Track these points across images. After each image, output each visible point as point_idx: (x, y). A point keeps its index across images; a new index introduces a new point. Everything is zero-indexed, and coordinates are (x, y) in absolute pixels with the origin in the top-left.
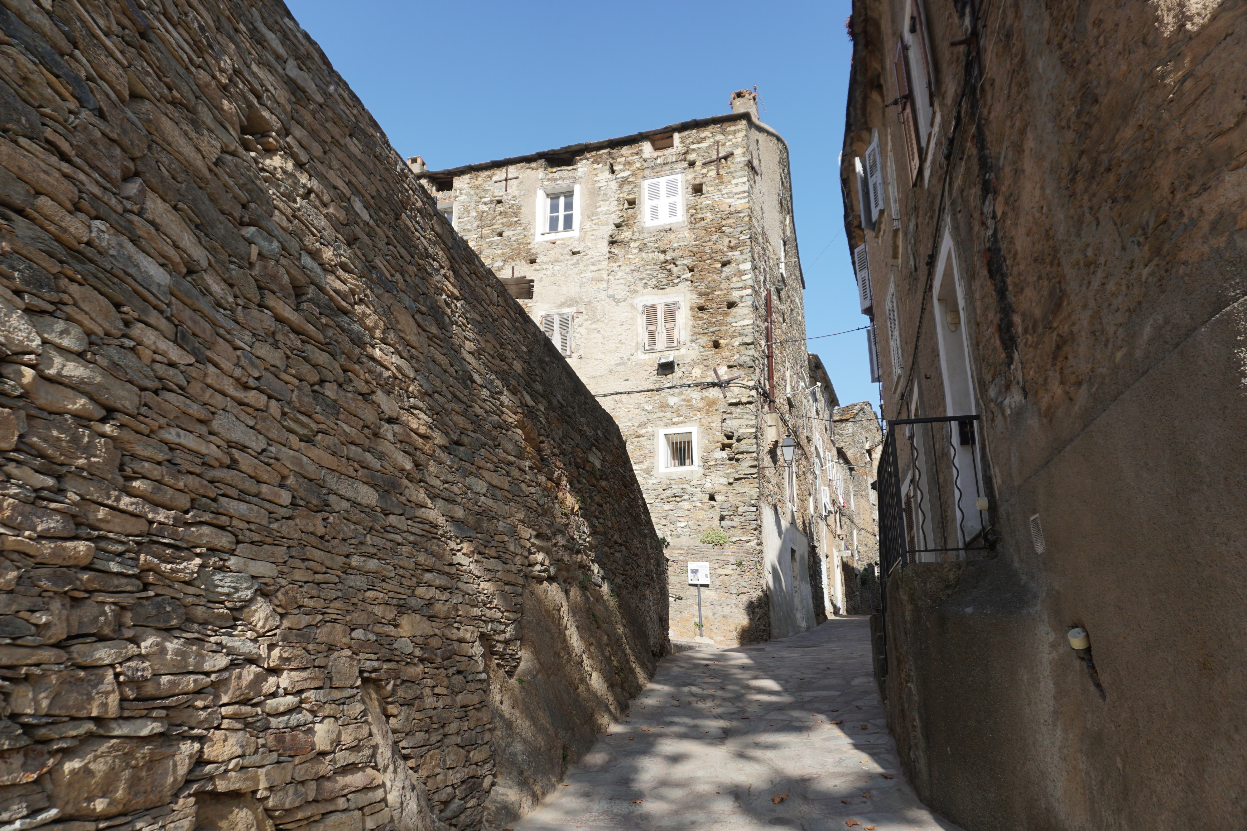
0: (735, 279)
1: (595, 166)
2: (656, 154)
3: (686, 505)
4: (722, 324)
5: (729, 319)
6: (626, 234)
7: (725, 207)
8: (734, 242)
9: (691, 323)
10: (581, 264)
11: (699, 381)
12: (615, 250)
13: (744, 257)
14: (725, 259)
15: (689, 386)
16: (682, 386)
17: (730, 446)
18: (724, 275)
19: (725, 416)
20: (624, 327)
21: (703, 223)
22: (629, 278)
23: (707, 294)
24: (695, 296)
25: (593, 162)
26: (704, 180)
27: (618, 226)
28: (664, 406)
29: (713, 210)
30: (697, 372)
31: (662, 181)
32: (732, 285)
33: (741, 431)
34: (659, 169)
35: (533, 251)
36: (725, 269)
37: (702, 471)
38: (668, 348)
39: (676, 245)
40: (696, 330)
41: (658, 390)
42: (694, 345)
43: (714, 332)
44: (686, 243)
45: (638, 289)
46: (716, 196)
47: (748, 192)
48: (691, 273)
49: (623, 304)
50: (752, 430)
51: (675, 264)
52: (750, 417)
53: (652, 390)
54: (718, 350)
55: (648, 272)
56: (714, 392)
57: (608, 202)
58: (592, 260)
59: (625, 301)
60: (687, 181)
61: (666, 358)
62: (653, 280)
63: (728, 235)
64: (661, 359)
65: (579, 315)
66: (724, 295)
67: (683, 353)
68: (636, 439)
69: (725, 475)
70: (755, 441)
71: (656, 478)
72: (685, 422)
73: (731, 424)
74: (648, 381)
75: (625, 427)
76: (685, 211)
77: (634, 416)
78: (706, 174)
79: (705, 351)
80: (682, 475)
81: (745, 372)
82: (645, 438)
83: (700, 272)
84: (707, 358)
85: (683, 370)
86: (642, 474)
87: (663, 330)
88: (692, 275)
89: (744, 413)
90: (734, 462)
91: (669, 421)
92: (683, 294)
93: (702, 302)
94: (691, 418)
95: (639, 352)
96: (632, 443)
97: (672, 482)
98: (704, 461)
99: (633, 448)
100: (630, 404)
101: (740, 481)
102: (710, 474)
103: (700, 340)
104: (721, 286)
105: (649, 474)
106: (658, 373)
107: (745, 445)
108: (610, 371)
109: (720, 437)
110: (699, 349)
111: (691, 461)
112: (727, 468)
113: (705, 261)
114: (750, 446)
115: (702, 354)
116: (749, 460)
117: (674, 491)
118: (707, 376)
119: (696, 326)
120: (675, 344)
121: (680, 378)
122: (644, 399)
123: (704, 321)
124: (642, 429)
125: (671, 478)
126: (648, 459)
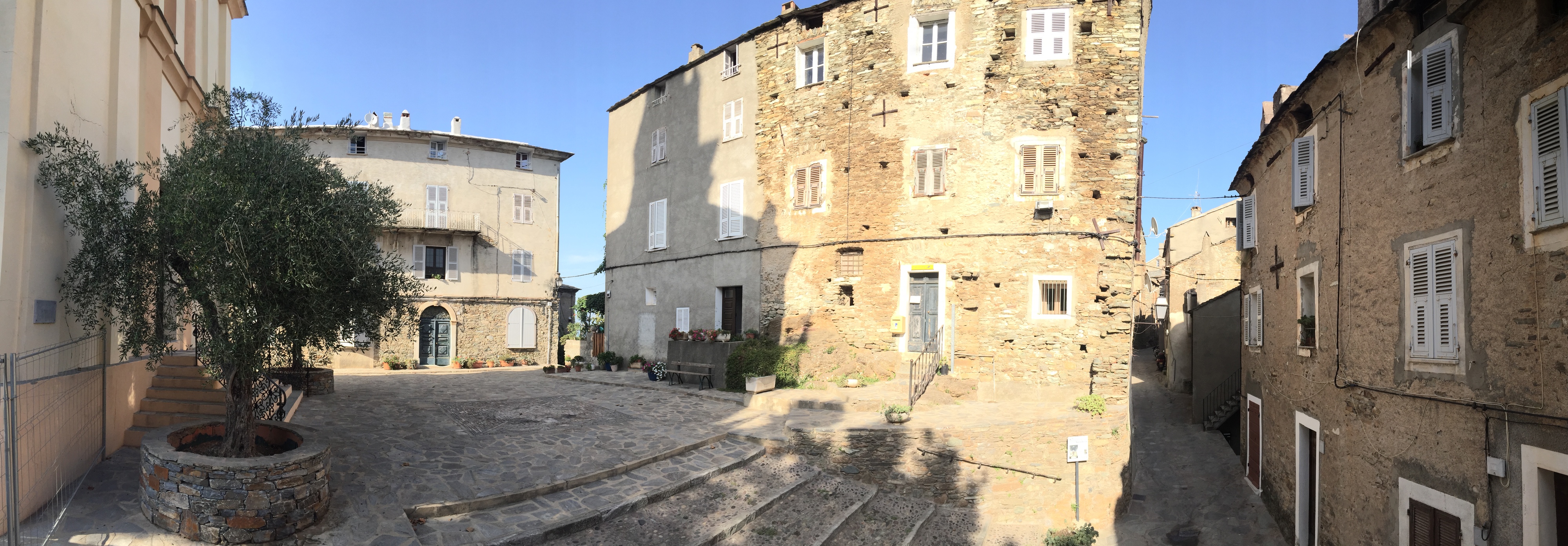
0: (1120, 130)
3: (1057, 353)
4: (1104, 175)
5: (1112, 171)
6: (1004, 67)
7: (1115, 51)
8: (1122, 90)
9: (1072, 169)
10: (956, 99)
11: (1077, 229)
12: (992, 84)
13: (1132, 108)
14: (1111, 107)
15: (1067, 234)
16: (1059, 233)
17: (1104, 298)
18: (1109, 123)
19: (1102, 268)
20: (1000, 166)
21: (1090, 66)
22: (1007, 115)
23: (1091, 141)
24: (1078, 142)
26: (1094, 19)
27: (995, 58)
28: (1040, 251)
29: (1101, 52)
30: (1075, 222)
31: (1048, 15)
32: (1117, 136)
33: (1117, 285)
35: (904, 83)
36: (1109, 117)
37: (1074, 321)
38: (1047, 193)
39: (1059, 84)
40: (1077, 177)
41: (1034, 235)
42: (1073, 192)
43: (1095, 182)
44: (1070, 84)
45: (1016, 127)
46: (1106, 38)
47: (1139, 40)
48: (1075, 117)
49: (1000, 142)
50: (1129, 286)
51: (1057, 104)
52: (1126, 272)
53: (1028, 235)
54: (1098, 200)
55: (1027, 110)
56: (1093, 243)
57: (985, 32)
58: (968, 94)
59: (1001, 139)
60: (1075, 17)
61: (1044, 203)
62: (1034, 119)
63: (1117, 83)
64: (1038, 204)
65: (953, 152)
66: (1107, 145)
67: (1062, 199)
68: (1009, 283)
69: (1098, 328)
70: (1129, 297)
71: (1028, 324)
72: (1061, 270)
73: (1107, 277)
74: (1024, 225)
75: (999, 269)
76: (1072, 50)
77: (1008, 259)
78: (1095, 12)
79: (1085, 200)
80: (1055, 323)
81: (1123, 226)
82: (1018, 283)
83: (1084, 116)
84: (1086, 207)
85: (1061, 217)
86: (1015, 318)
87: (1042, 173)
88: (1076, 120)
89: (1120, 268)
90: (1107, 315)
91: (1044, 268)
92: (1065, 138)
93: (1084, 148)
94: (1067, 268)
95: (1015, 194)
96: (1005, 286)
97: (1044, 329)
98: (1078, 312)
99: (1006, 291)
100: (1005, 247)
101: (1112, 336)
102: (1083, 325)
103: (1080, 187)
104: (1105, 135)
105: (1021, 320)
106: (1035, 218)
107: (1119, 300)
108: (984, 212)
109: (1096, 289)
110: (1079, 197)
111: (1064, 309)
112: (1100, 320)
113: (1089, 106)
114: (1124, 302)
115: (1081, 203)
116: (1122, 316)
117: (1046, 339)
118: (1086, 226)
119: (1077, 172)
120: (1054, 190)
121: (1057, 224)
122: (1019, 243)
123: (1086, 169)
124: (1015, 273)
125: (1043, 325)
126: (1021, 304)
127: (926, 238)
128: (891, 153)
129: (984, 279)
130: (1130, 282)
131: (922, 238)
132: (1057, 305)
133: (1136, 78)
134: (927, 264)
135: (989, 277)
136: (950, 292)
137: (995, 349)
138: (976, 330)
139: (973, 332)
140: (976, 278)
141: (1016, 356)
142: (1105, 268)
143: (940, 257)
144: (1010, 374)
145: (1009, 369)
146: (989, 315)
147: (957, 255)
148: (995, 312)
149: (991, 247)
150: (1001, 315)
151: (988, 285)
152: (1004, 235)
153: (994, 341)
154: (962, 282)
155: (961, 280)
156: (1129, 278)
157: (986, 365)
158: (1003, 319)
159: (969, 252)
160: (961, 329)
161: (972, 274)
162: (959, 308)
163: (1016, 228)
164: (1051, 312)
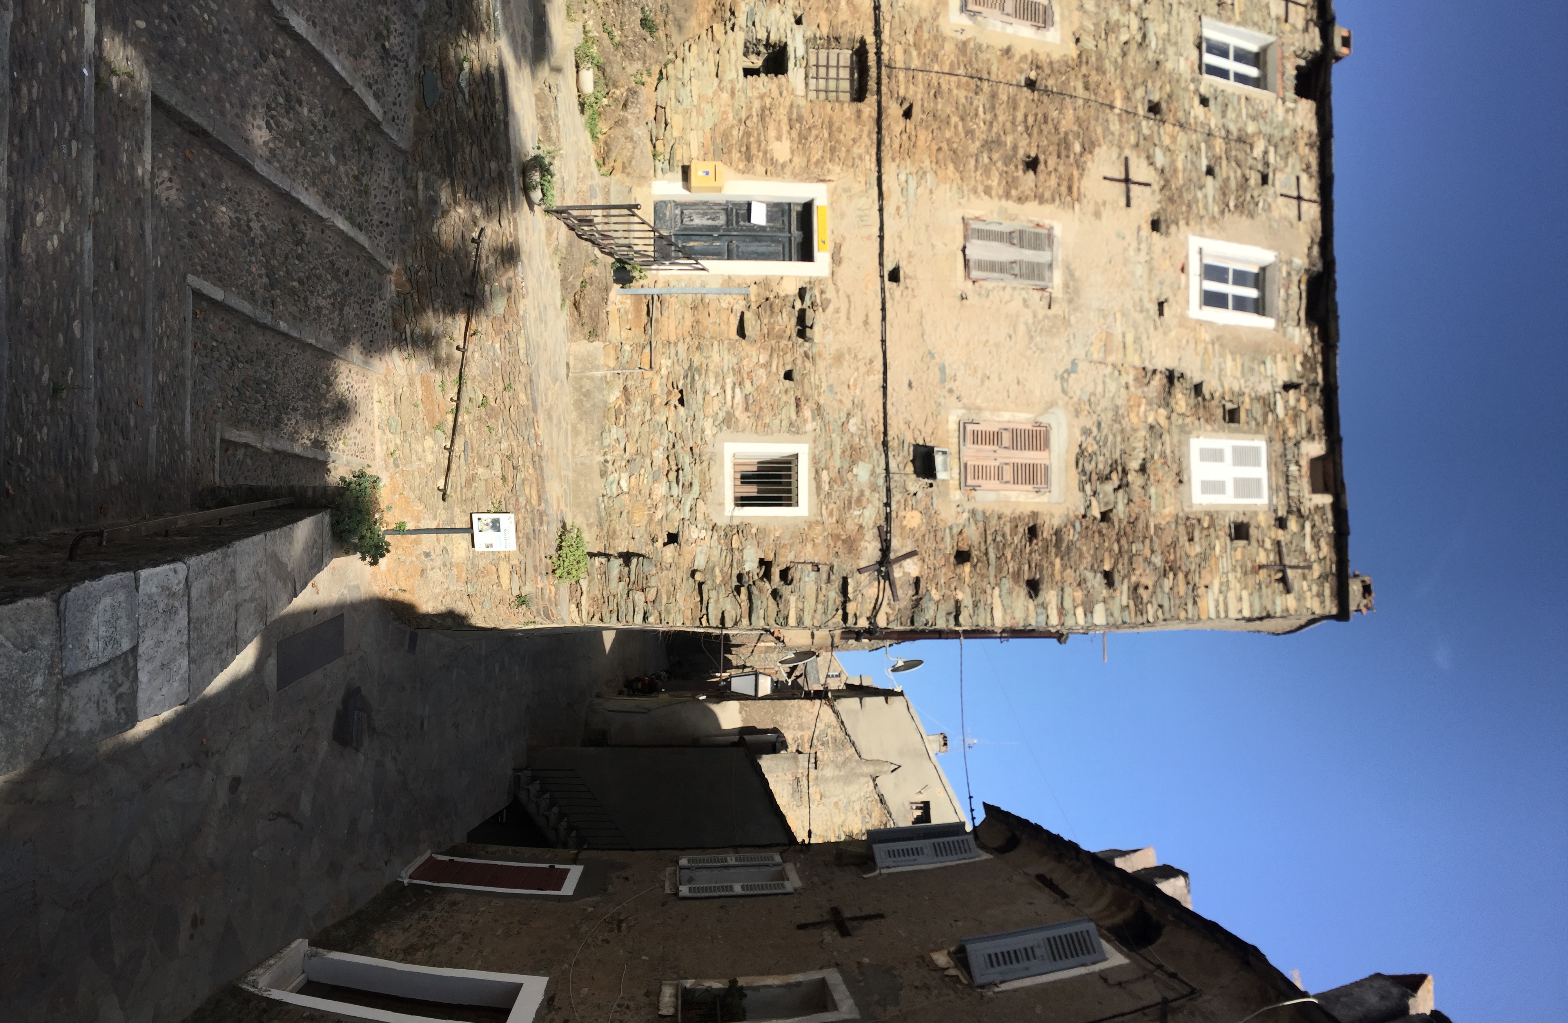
0: (1079, 595)
1: (1300, 358)
2: (1304, 463)
3: (661, 489)
4: (999, 569)
5: (1007, 583)
6: (1182, 403)
7: (1206, 578)
8: (1145, 594)
9: (1008, 512)
11: (895, 524)
12: (1158, 382)
13: (1117, 613)
14: (1117, 578)
15: (887, 504)
16: (888, 490)
17: (767, 575)
18: (1089, 575)
19: (824, 569)
20: (1014, 386)
21: (1184, 539)
22: (1104, 403)
23: (1058, 545)
24: (1056, 523)
25: (1305, 355)
26: (1254, 543)
27: (1198, 388)
28: (853, 455)
29: (1204, 557)
30: (912, 519)
31: (1259, 472)
32: (1068, 590)
33: (792, 598)
34: (1282, 467)
35: (1174, 228)
36: (1099, 576)
37: (722, 522)
38: (962, 468)
39: (1153, 490)
40: (994, 522)
41: (885, 444)
42: (966, 515)
43: (986, 553)
44: (1153, 509)
45: (1082, 417)
46: (1226, 563)
47: (1226, 616)
48: (1098, 516)
49: (1058, 389)
50: (792, 621)
51: (1120, 486)
52: (818, 615)
53: (885, 433)
54: (952, 559)
55: (1110, 437)
56: (871, 550)
58: (1144, 337)
59: (1064, 391)
60: (1256, 513)
61: (944, 462)
62: (1095, 447)
63: (1158, 584)
64: (944, 453)
65: (1045, 302)
66: (1053, 575)
67: (952, 496)
68: (793, 399)
69: (711, 565)
70: (772, 622)
71: (714, 436)
72: (818, 495)
73: (807, 579)
74: (903, 427)
75: (820, 379)
76: (1208, 509)
77: (839, 397)
78: (1263, 546)
79: (952, 537)
80: (717, 483)
81: (906, 608)
82: (794, 417)
83: (1100, 532)
84: (938, 539)
85: (919, 495)
86: (725, 409)
87: (1001, 460)
88: (1095, 518)
89: (825, 603)
90: (735, 582)
91: (822, 464)
92: (1062, 500)
93: (1045, 535)
94: (824, 507)
95: (963, 411)
96: (786, 391)
97: (705, 464)
98: (740, 529)
99: (777, 392)
100: (862, 390)
101: (696, 592)
102: (715, 537)
103: (973, 527)
104: (1069, 570)
105: (723, 422)
106: (917, 446)
107: (765, 604)
108: (930, 353)
109: (783, 560)
110: (958, 525)
111: (743, 501)
112: (725, 569)
113: (1118, 541)
114: (762, 612)
115: (948, 531)
116: (735, 609)
117: (687, 468)
118: (903, 538)
119: (1002, 522)
120: (970, 482)
121: (904, 487)
122: (869, 417)
123: (1009, 537)
124: (812, 411)
125: (712, 463)
126: (752, 420)
127: (881, 237)
128: (1053, 181)
129: (801, 350)
130: (800, 622)
131: (881, 229)
132: (752, 490)
133: (1167, 616)
134: (828, 237)
135: (803, 361)
136: (774, 285)
137: (664, 372)
138: (700, 336)
139: (696, 332)
140: (802, 334)
141: (653, 413)
142: (824, 576)
143: (844, 265)
144: (620, 402)
145: (628, 401)
146: (729, 360)
147: (848, 297)
148: (737, 371)
149: (861, 364)
150: (729, 382)
151: (789, 358)
152: (885, 388)
153: (680, 371)
154: (793, 307)
155: (798, 305)
156: (807, 622)
157: (635, 356)
158: (723, 388)
159: (853, 321)
160: (701, 308)
161: (811, 327)
162: (743, 303)
163: (897, 411)
164: (739, 476)
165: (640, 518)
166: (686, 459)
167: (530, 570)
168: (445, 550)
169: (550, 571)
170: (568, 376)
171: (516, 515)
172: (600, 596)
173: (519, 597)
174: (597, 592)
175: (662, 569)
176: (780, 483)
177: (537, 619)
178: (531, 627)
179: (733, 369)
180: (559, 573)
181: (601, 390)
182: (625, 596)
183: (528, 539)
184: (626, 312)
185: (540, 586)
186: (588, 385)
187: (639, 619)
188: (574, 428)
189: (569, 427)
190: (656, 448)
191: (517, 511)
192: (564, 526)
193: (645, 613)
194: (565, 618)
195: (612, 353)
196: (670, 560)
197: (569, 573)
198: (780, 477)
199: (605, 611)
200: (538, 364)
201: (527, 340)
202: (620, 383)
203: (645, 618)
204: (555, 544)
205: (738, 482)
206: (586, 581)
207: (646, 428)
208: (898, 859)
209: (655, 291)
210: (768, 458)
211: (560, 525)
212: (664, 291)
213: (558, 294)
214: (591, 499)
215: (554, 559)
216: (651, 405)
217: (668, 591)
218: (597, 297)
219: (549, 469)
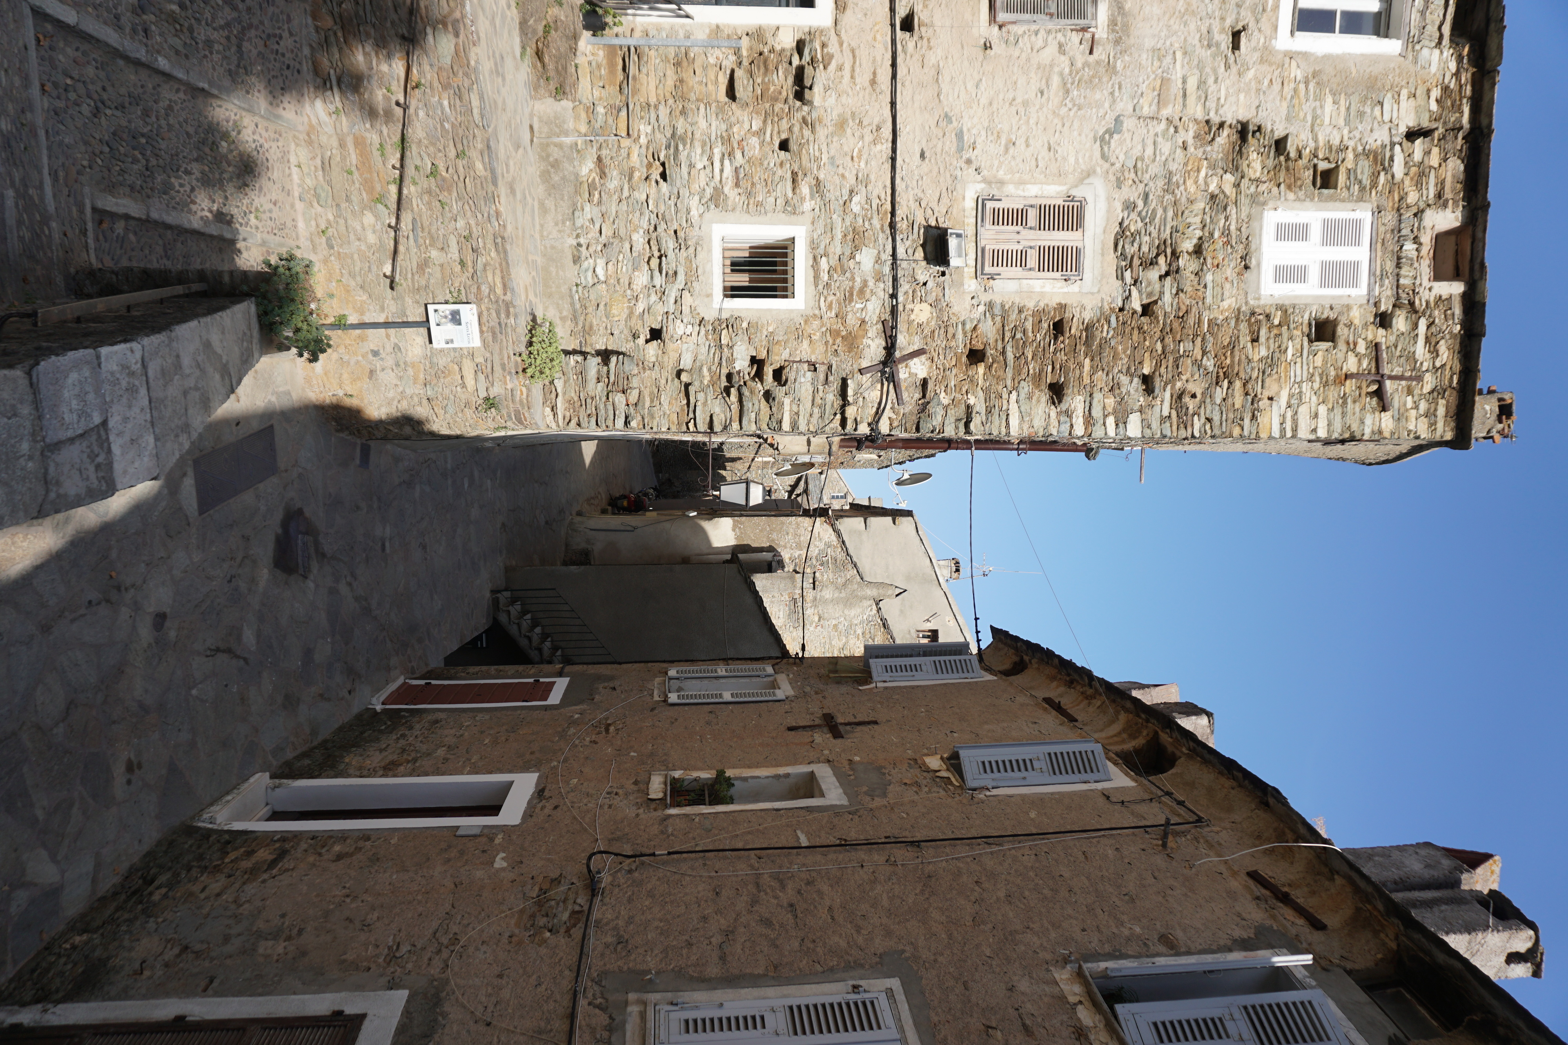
0: (1110, 402)
1: (1436, 93)
2: (1427, 239)
3: (641, 279)
4: (1018, 371)
5: (1026, 387)
6: (1257, 165)
7: (1272, 387)
8: (1191, 404)
9: (1031, 305)
10: (1206, 54)
11: (902, 319)
12: (1224, 139)
13: (1155, 425)
14: (1158, 383)
15: (894, 296)
16: (895, 279)
17: (759, 375)
18: (1124, 379)
19: (822, 369)
20: (1044, 152)
21: (1245, 340)
22: (1154, 169)
23: (1088, 343)
24: (1087, 316)
25: (1446, 89)
26: (1342, 346)
27: (1280, 145)
28: (856, 239)
29: (1271, 363)
30: (922, 313)
31: (1360, 254)
32: (1098, 396)
33: (787, 401)
34: (1392, 246)
36: (1137, 381)
37: (710, 315)
38: (980, 254)
39: (1209, 278)
40: (1013, 316)
41: (892, 226)
42: (982, 308)
43: (1003, 353)
44: (1209, 300)
45: (1125, 188)
46: (1298, 371)
47: (1294, 436)
48: (1139, 309)
49: (1097, 154)
50: (786, 426)
51: (1167, 274)
52: (814, 420)
53: (893, 213)
54: (964, 359)
55: (1160, 212)
56: (874, 350)
57: (1341, 122)
58: (1211, 81)
59: (1104, 156)
60: (1348, 307)
61: (959, 246)
62: (1140, 224)
63: (1208, 393)
64: (959, 236)
65: (1086, 47)
66: (1081, 377)
67: (966, 287)
68: (789, 174)
69: (698, 364)
70: (764, 427)
71: (701, 216)
72: (816, 285)
73: (803, 380)
74: (914, 205)
75: (820, 150)
76: (1281, 302)
77: (841, 170)
78: (1353, 350)
79: (965, 333)
80: (704, 272)
81: (911, 413)
82: (790, 194)
83: (1140, 328)
84: (949, 336)
85: (930, 284)
86: (712, 184)
87: (1024, 243)
88: (1134, 312)
89: (822, 407)
90: (724, 383)
91: (821, 250)
92: (1096, 290)
93: (1073, 331)
94: (822, 299)
95: (983, 185)
96: (781, 164)
97: (691, 250)
98: (730, 324)
99: (772, 165)
100: (867, 163)
101: (682, 394)
102: (703, 332)
103: (990, 322)
104: (1100, 373)
105: (711, 199)
106: (928, 228)
107: (756, 406)
108: (946, 116)
109: (777, 358)
110: (972, 320)
111: (733, 292)
112: (714, 368)
113: (1162, 341)
114: (753, 415)
115: (960, 326)
116: (724, 412)
117: (670, 254)
118: (910, 335)
119: (1023, 316)
120: (988, 269)
121: (913, 277)
122: (875, 194)
123: (1030, 334)
124: (811, 187)
125: (699, 249)
126: (743, 198)
129: (799, 116)
130: (795, 427)
132: (743, 279)
133: (1217, 432)
135: (801, 129)
136: (769, 36)
137: (643, 140)
138: (684, 98)
139: (680, 92)
140: (799, 96)
141: (632, 188)
142: (822, 377)
143: (849, 12)
144: (594, 175)
145: (603, 175)
146: (717, 127)
147: (853, 51)
148: (726, 140)
149: (867, 131)
150: (717, 152)
151: (784, 124)
152: (893, 159)
153: (661, 139)
154: (790, 63)
155: (796, 61)
156: (803, 427)
157: (610, 120)
158: (711, 159)
159: (858, 80)
160: (685, 64)
161: (810, 88)
162: (733, 58)
163: (907, 187)
164: (728, 262)
165: (619, 311)
166: (670, 244)
167: (497, 368)
168: (397, 348)
169: (520, 370)
170: (532, 141)
171: (479, 306)
172: (576, 399)
173: (487, 399)
174: (573, 394)
175: (644, 369)
176: (775, 272)
177: (509, 424)
178: (502, 433)
179: (722, 137)
180: (530, 371)
181: (571, 160)
182: (604, 399)
183: (494, 333)
184: (599, 66)
185: (509, 387)
186: (556, 153)
187: (620, 423)
188: (542, 204)
189: (536, 204)
190: (635, 230)
191: (479, 301)
192: (534, 319)
193: (626, 417)
194: (540, 423)
195: (583, 115)
196: (653, 359)
197: (541, 373)
198: (774, 264)
199: (583, 415)
200: (496, 127)
201: (481, 98)
202: (592, 154)
203: (627, 423)
204: (525, 340)
205: (728, 270)
206: (562, 381)
207: (624, 206)
208: (895, 674)
209: (632, 42)
210: (761, 242)
211: (529, 318)
212: (642, 42)
213: (517, 40)
214: (564, 289)
215: (525, 357)
216: (630, 179)
217: (651, 393)
218: (563, 46)
219: (515, 253)
